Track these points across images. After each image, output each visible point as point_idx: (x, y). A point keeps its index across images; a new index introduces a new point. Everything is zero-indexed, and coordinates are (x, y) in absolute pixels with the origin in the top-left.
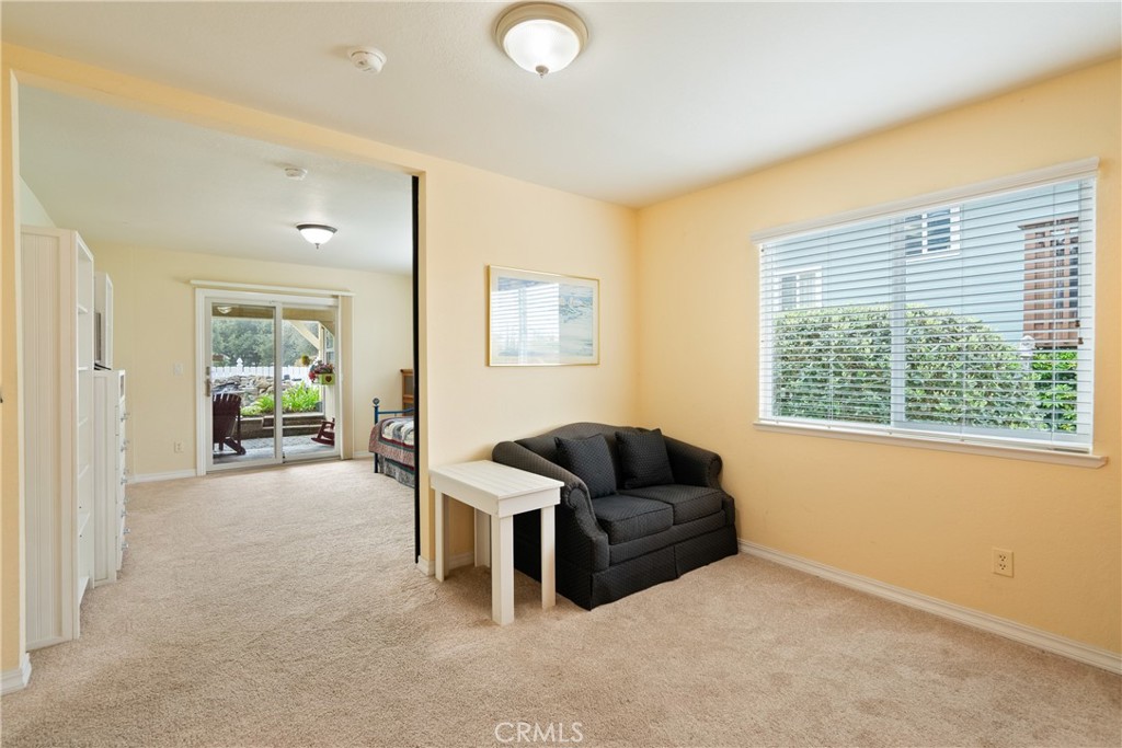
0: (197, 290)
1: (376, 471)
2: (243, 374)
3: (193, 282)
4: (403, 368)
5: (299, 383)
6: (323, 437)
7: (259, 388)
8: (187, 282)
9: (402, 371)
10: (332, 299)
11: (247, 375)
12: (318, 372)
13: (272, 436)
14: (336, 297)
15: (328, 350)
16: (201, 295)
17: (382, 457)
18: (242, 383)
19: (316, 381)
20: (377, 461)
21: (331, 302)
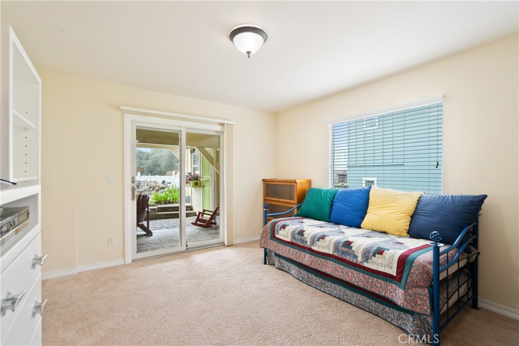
0: (126, 115)
1: (265, 263)
2: (141, 180)
3: (122, 108)
4: (266, 177)
5: (170, 185)
6: (198, 223)
7: (150, 188)
8: (118, 108)
9: (264, 180)
10: (220, 126)
11: (143, 180)
12: (190, 180)
13: (178, 217)
14: (222, 124)
15: (195, 166)
16: (128, 118)
17: (270, 251)
18: (141, 185)
19: (188, 184)
20: (266, 254)
21: (219, 128)
